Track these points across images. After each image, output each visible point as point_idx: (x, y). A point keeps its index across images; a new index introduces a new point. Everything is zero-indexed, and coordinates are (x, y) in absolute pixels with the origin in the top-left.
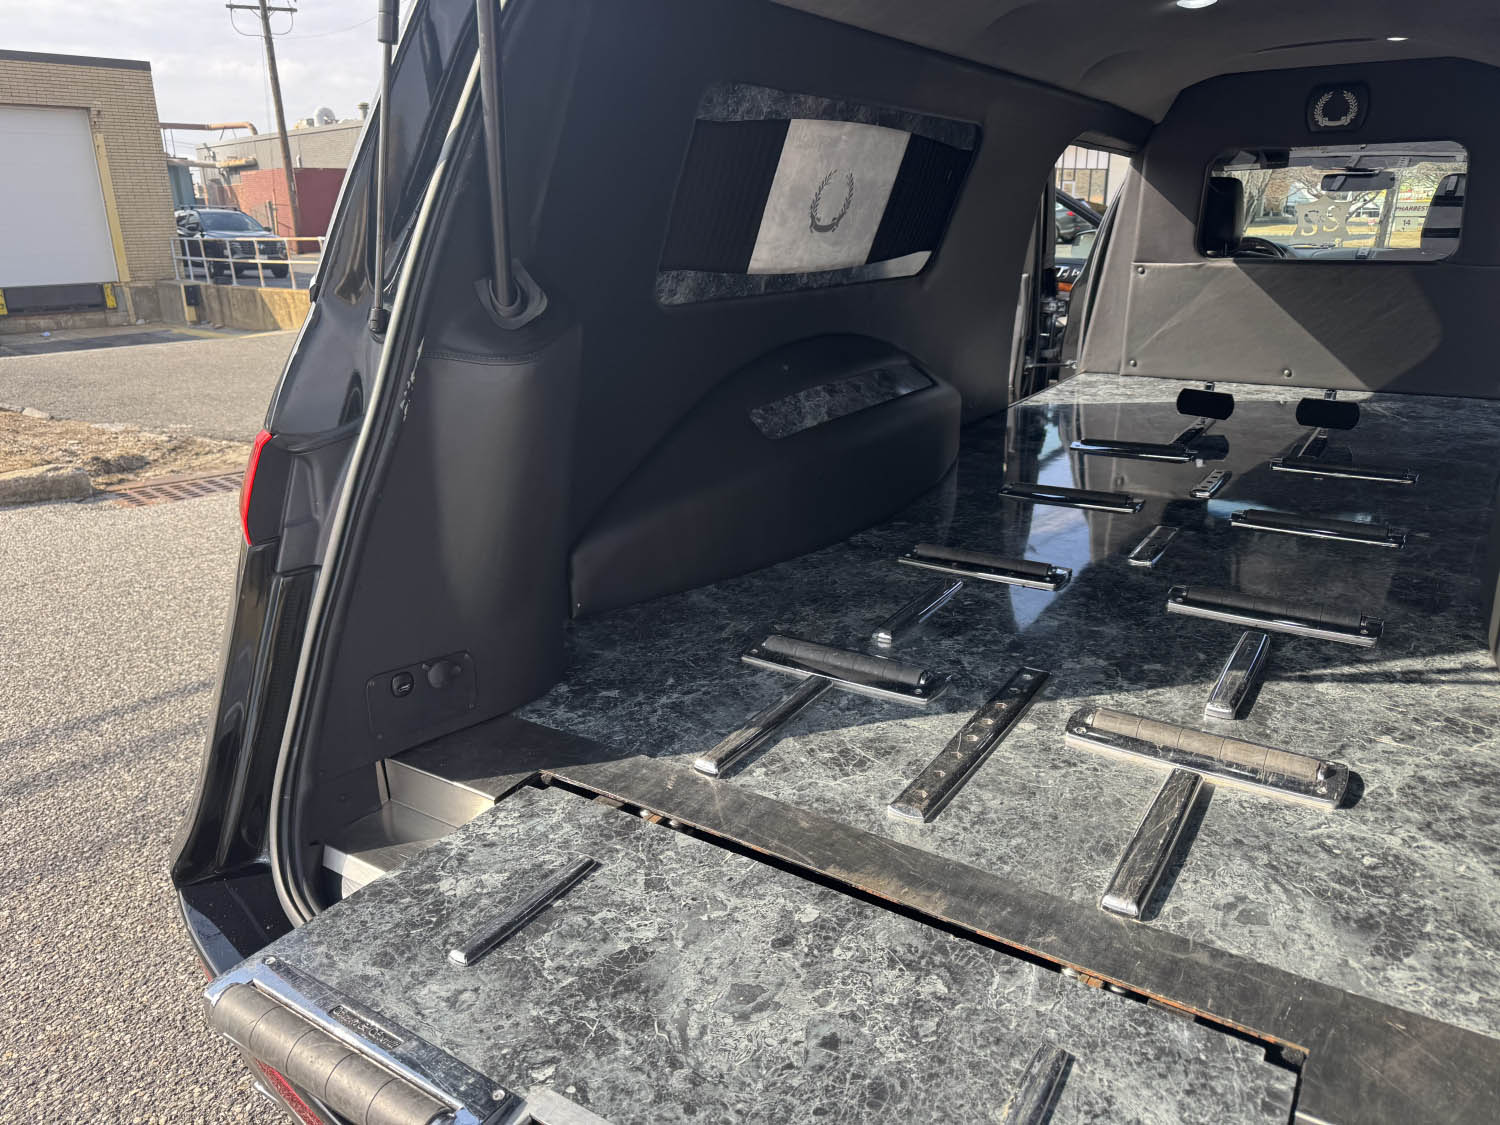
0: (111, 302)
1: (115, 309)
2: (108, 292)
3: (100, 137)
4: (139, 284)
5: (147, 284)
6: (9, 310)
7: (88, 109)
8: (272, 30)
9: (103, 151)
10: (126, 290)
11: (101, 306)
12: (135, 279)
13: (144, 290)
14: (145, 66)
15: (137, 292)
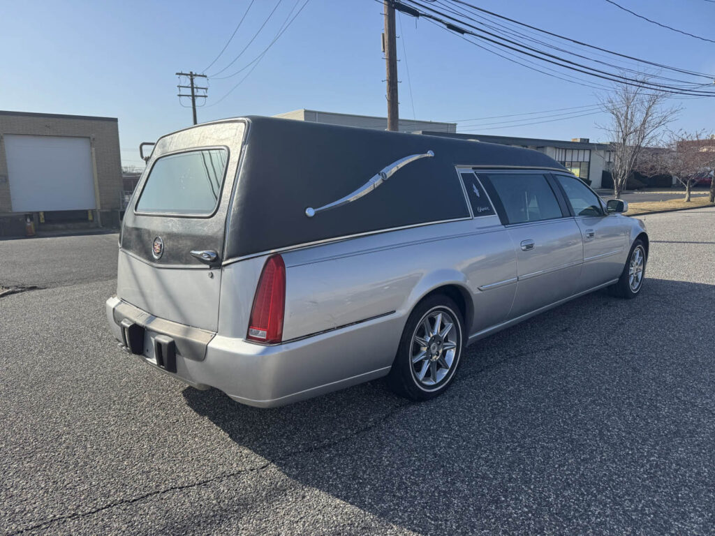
0: (90, 218)
1: (92, 221)
2: (90, 214)
3: (93, 149)
4: (104, 211)
5: (108, 210)
6: (45, 220)
7: (89, 138)
8: (196, 105)
9: (94, 155)
10: (98, 214)
11: (86, 219)
12: (102, 208)
13: (106, 213)
14: (115, 120)
15: (102, 214)
